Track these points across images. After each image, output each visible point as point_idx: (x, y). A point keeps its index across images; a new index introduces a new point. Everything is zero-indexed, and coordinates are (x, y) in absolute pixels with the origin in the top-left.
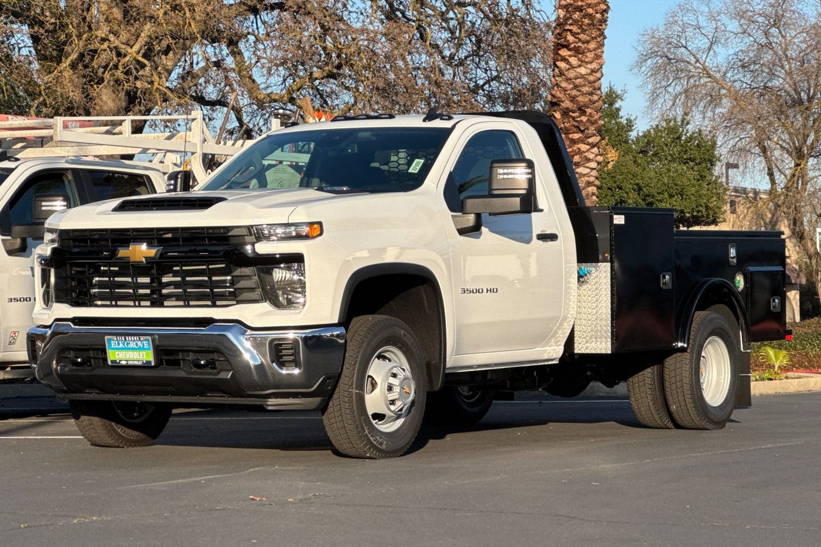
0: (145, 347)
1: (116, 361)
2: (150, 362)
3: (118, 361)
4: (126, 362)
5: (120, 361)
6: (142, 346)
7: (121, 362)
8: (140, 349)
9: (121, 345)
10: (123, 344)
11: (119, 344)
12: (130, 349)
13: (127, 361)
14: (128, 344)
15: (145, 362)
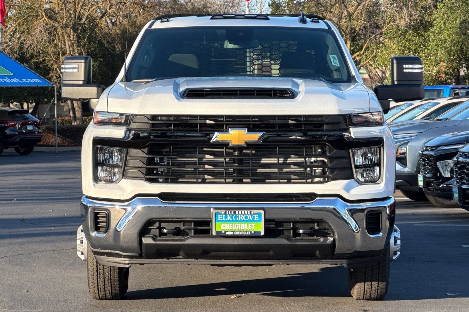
0: (255, 219)
1: (221, 232)
2: (260, 233)
3: (223, 232)
4: (232, 233)
5: (225, 232)
6: (251, 219)
7: (227, 233)
8: (249, 221)
9: (229, 218)
10: (232, 217)
11: (226, 217)
12: (238, 221)
13: (234, 232)
14: (236, 217)
15: (253, 232)
